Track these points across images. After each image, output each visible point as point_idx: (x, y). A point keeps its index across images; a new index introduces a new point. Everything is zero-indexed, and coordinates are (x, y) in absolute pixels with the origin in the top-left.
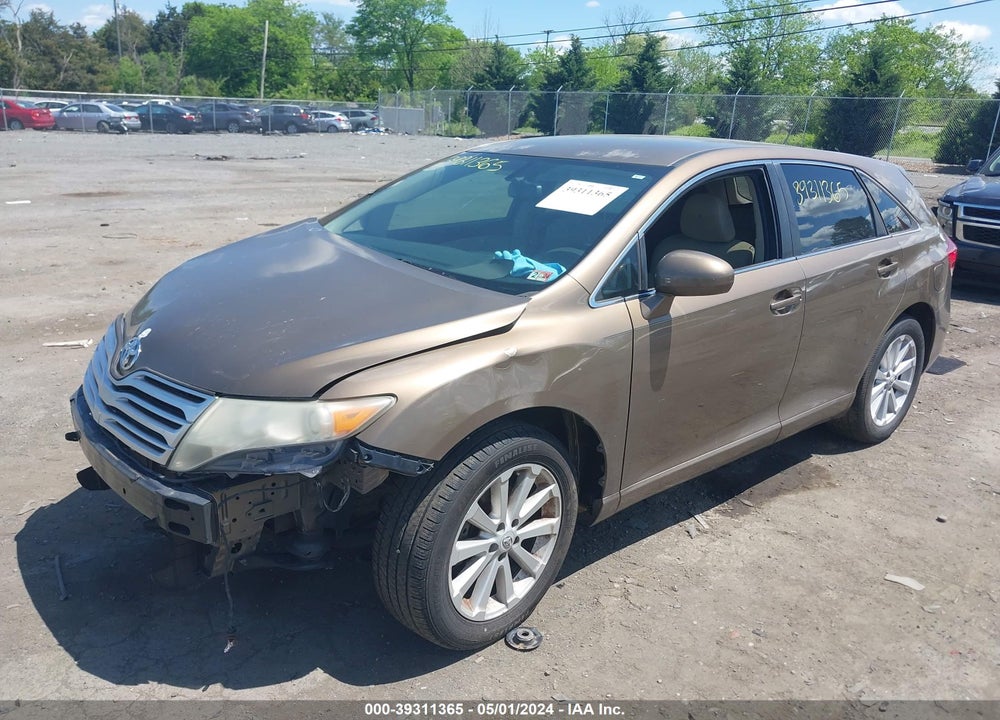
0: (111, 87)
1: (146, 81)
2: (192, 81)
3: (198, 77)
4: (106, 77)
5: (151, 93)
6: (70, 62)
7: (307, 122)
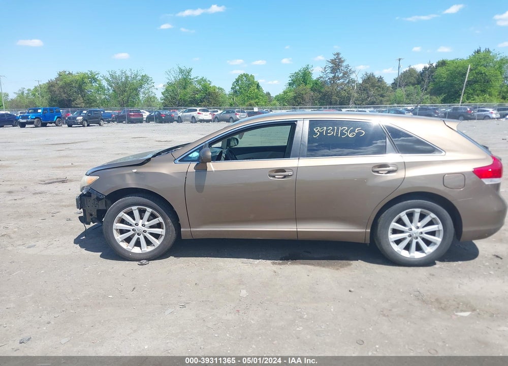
0: (390, 102)
1: (407, 99)
2: (428, 98)
3: (431, 95)
4: (388, 98)
5: (408, 104)
6: (374, 93)
7: (471, 114)
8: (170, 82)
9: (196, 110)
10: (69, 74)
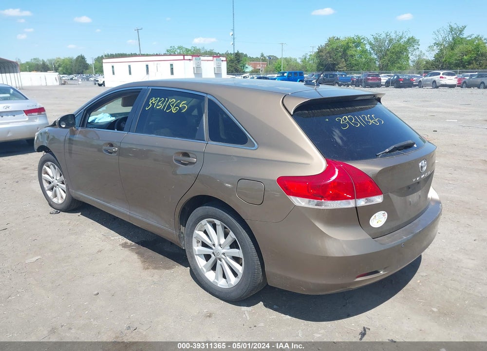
8: (437, 42)
9: (439, 74)
10: (338, 39)
